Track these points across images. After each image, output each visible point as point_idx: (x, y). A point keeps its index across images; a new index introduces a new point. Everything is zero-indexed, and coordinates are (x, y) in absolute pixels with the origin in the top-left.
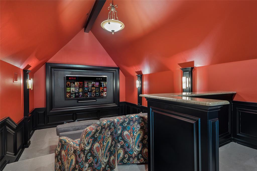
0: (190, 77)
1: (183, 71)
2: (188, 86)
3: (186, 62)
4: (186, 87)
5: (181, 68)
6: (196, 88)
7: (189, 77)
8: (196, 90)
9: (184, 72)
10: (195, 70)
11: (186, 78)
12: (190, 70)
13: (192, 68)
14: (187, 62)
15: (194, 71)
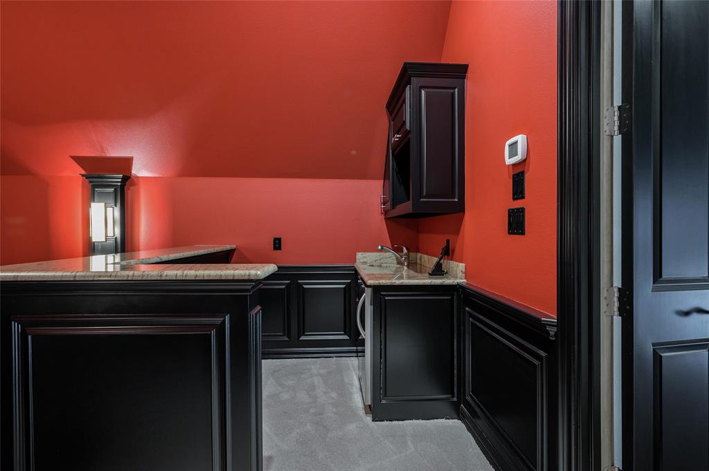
0: (119, 205)
1: (90, 182)
2: (110, 233)
3: (103, 155)
4: (106, 236)
5: (84, 172)
6: (139, 239)
7: (116, 206)
8: (139, 243)
9: (95, 186)
10: (133, 184)
11: (106, 208)
12: (119, 182)
13: (127, 179)
14: (108, 155)
15: (131, 188)
